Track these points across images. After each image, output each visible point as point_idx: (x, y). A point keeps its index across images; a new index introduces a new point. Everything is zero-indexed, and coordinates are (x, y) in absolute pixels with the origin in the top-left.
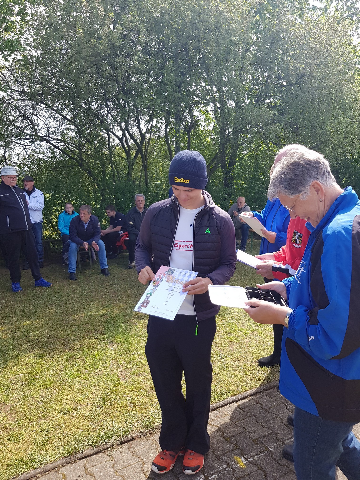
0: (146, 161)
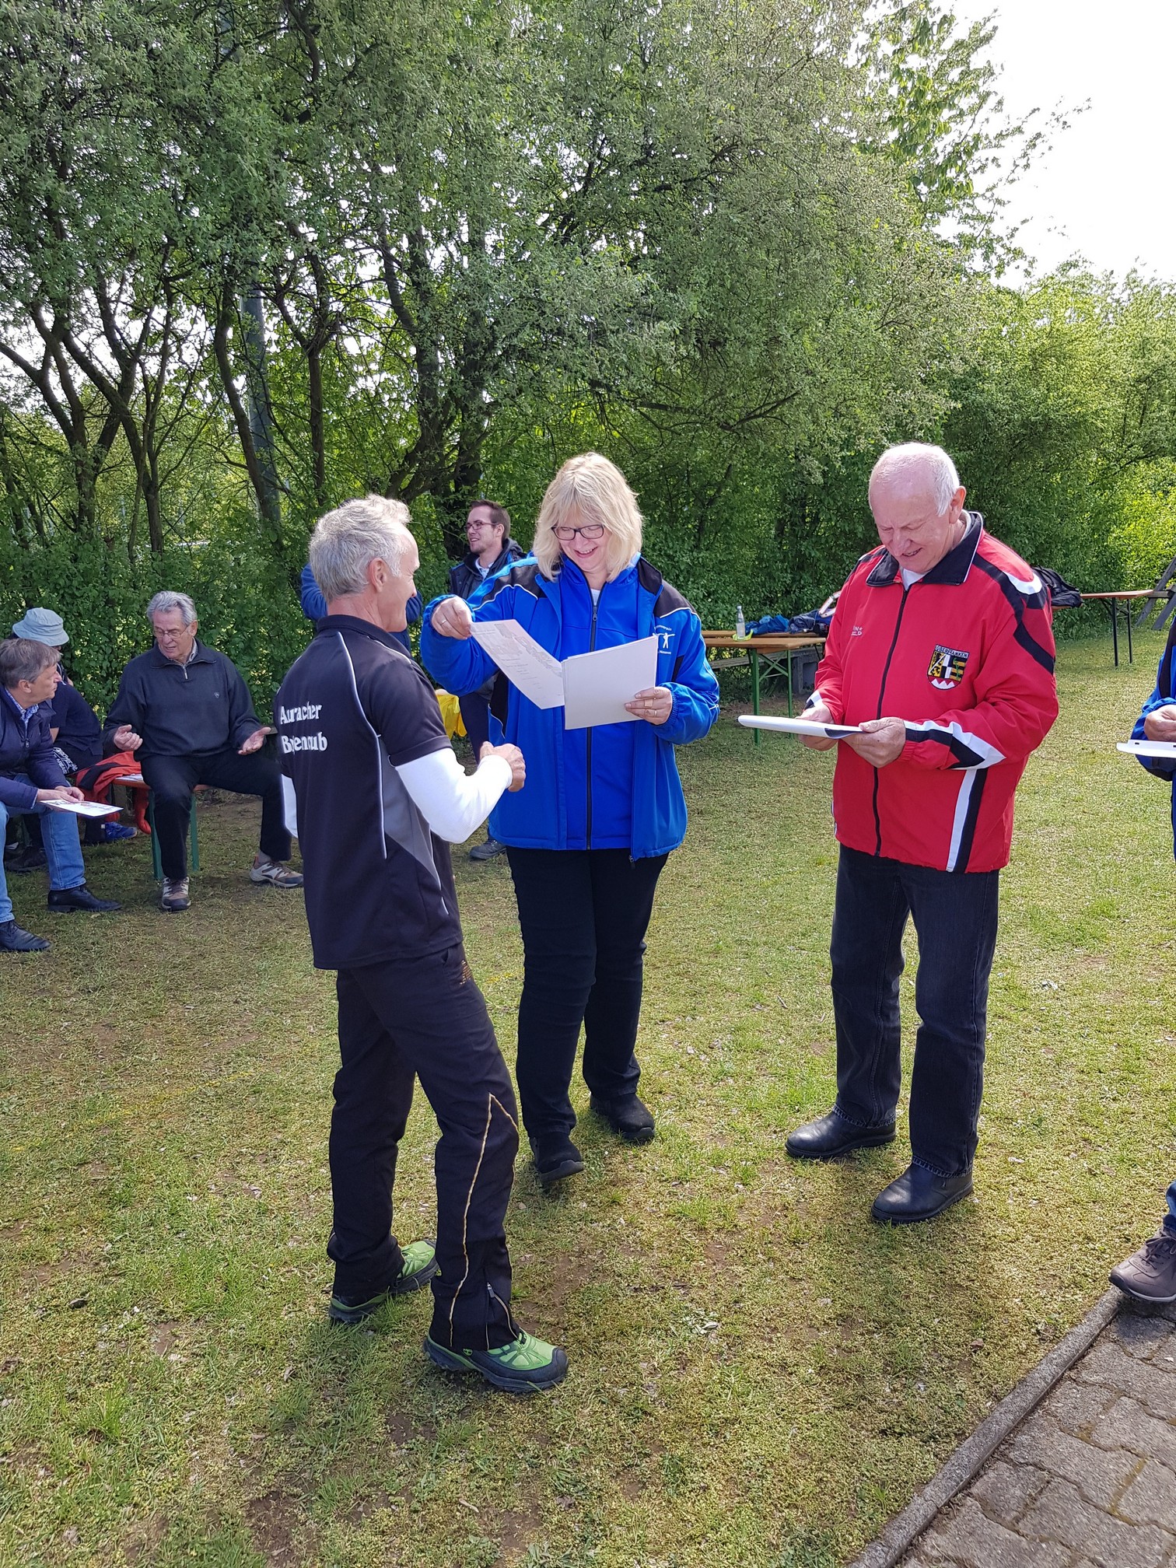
0: (153, 460)
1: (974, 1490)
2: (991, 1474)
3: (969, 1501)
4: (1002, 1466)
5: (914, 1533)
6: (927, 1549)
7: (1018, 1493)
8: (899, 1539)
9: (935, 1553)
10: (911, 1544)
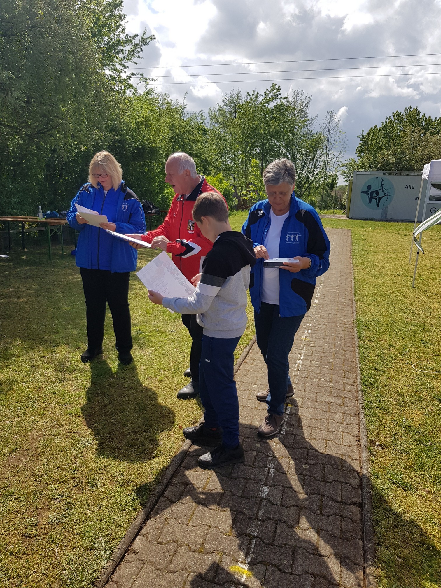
1: (182, 465)
2: (186, 460)
3: (182, 468)
4: (188, 457)
5: (169, 479)
6: (173, 482)
7: (194, 463)
8: (165, 481)
9: (175, 483)
10: (168, 482)
